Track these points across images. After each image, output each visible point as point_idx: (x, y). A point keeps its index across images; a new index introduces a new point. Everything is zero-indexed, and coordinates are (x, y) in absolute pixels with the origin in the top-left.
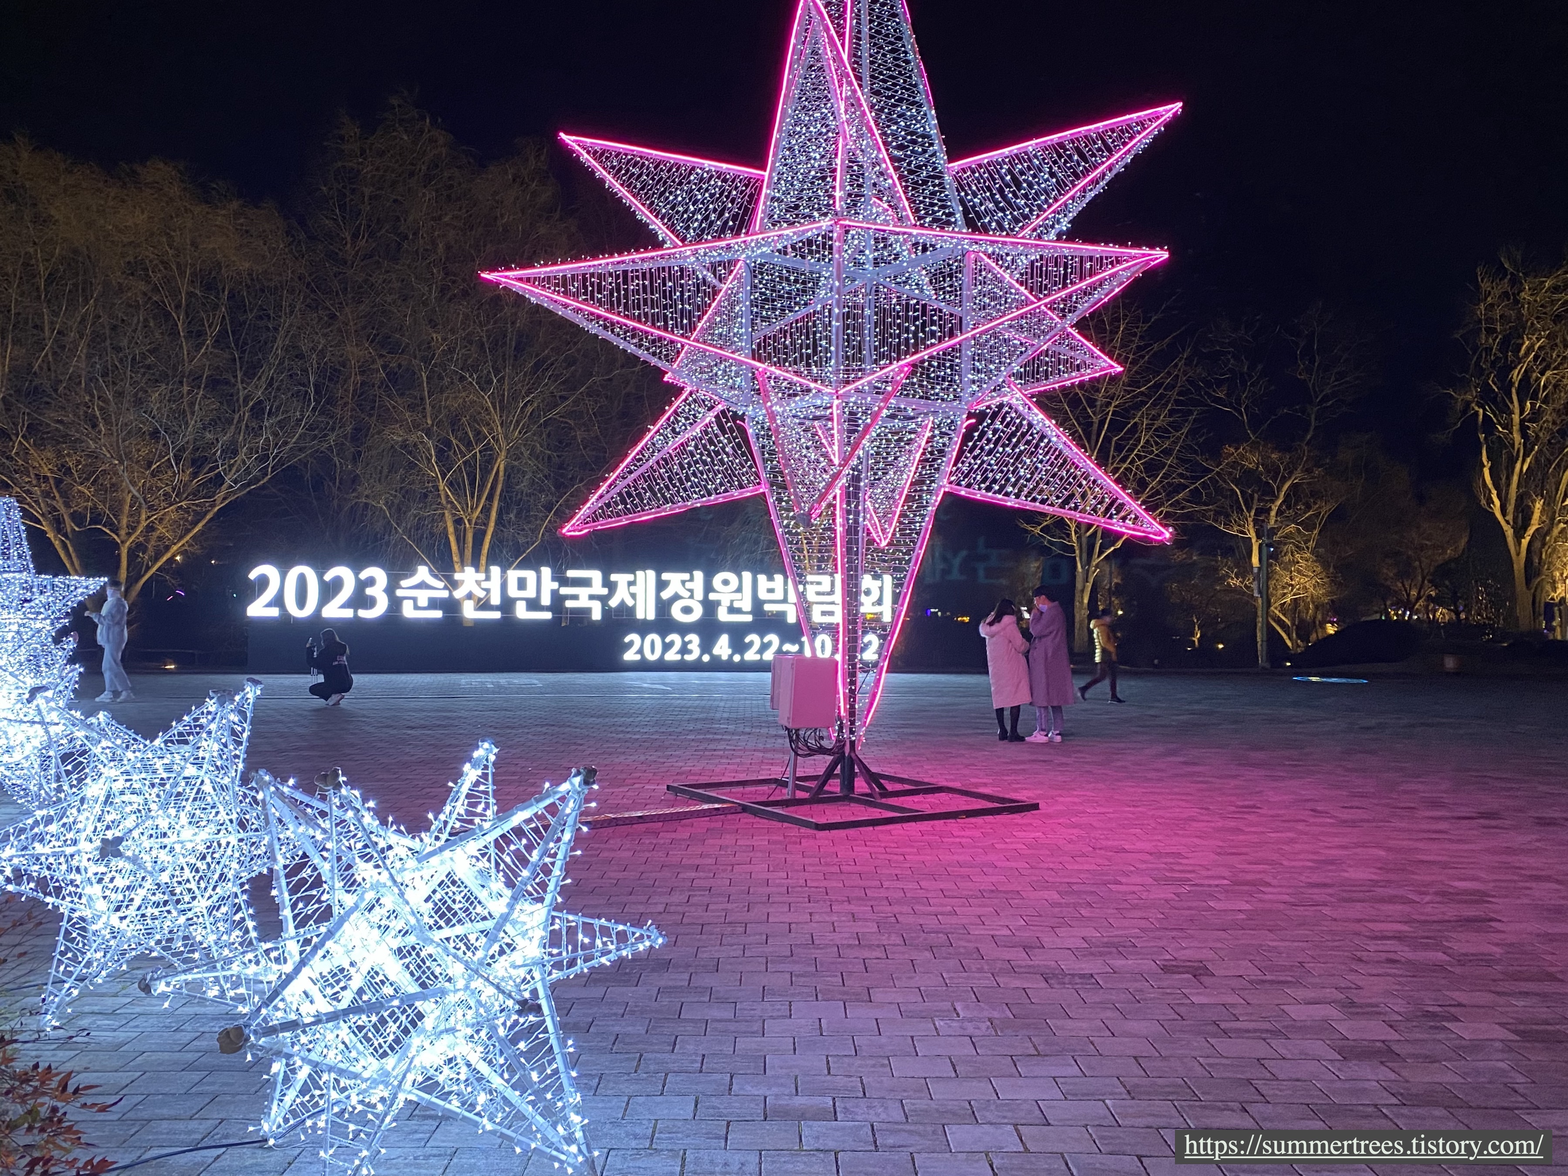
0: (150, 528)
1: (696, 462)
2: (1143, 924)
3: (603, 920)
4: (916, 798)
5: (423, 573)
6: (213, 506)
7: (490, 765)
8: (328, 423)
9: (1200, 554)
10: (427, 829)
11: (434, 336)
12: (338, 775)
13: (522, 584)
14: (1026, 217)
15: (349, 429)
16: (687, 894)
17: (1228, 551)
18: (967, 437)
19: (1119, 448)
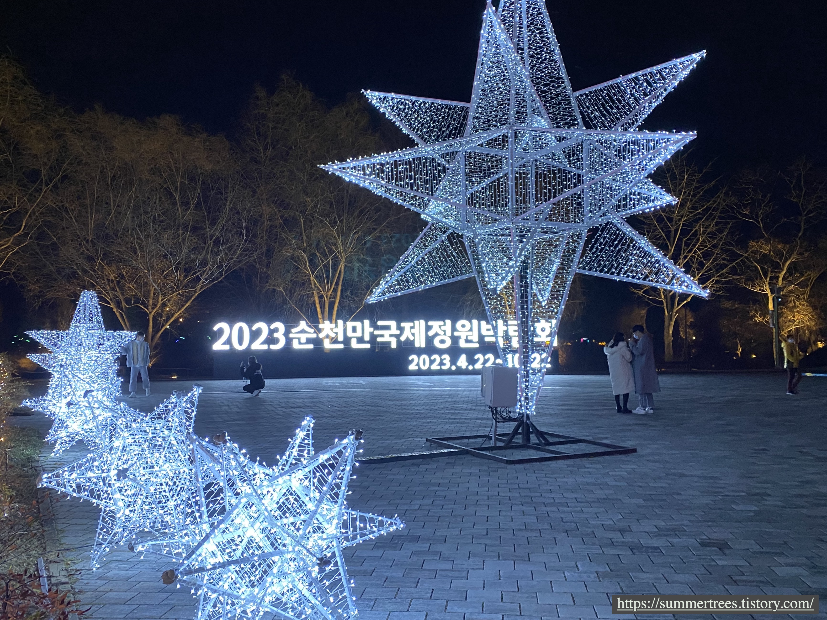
0: (164, 305)
1: (437, 262)
2: (692, 518)
3: (371, 514)
4: (565, 446)
5: (303, 325)
6: (195, 292)
7: (311, 429)
8: (253, 247)
9: (739, 304)
10: (276, 464)
11: (307, 199)
12: (225, 436)
13: (354, 329)
14: (618, 119)
15: (264, 249)
16: (432, 499)
17: (755, 302)
18: (587, 243)
19: (687, 245)
